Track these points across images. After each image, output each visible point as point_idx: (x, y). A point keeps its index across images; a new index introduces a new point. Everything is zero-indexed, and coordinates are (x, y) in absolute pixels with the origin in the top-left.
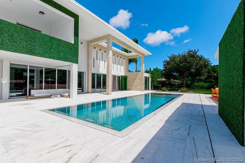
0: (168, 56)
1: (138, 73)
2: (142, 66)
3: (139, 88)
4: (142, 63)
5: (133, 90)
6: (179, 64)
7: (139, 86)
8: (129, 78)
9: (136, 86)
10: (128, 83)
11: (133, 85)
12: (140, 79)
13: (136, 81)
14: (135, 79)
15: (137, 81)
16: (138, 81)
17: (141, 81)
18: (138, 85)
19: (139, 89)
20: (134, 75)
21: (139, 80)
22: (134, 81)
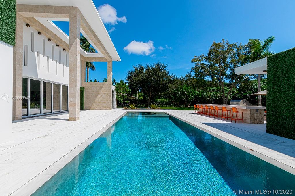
0: (134, 66)
1: (103, 85)
2: (110, 75)
3: (105, 105)
4: (109, 70)
5: (94, 109)
6: (149, 77)
7: (104, 103)
8: (88, 91)
9: (100, 103)
10: (86, 98)
11: (95, 101)
12: (106, 93)
13: (99, 95)
14: (99, 93)
15: (101, 96)
16: (104, 96)
17: (107, 96)
18: (103, 101)
19: (105, 107)
20: (97, 87)
21: (104, 94)
22: (97, 96)
